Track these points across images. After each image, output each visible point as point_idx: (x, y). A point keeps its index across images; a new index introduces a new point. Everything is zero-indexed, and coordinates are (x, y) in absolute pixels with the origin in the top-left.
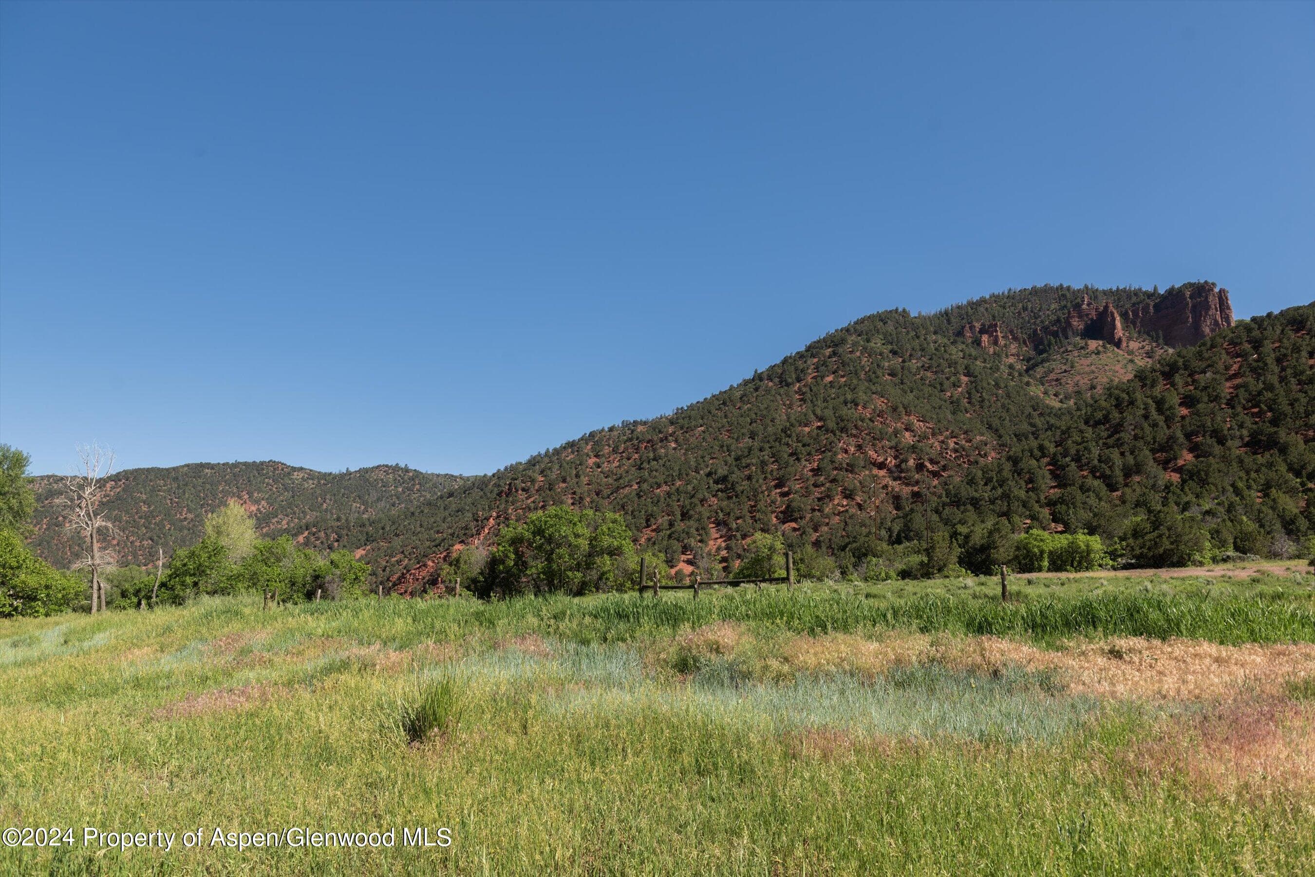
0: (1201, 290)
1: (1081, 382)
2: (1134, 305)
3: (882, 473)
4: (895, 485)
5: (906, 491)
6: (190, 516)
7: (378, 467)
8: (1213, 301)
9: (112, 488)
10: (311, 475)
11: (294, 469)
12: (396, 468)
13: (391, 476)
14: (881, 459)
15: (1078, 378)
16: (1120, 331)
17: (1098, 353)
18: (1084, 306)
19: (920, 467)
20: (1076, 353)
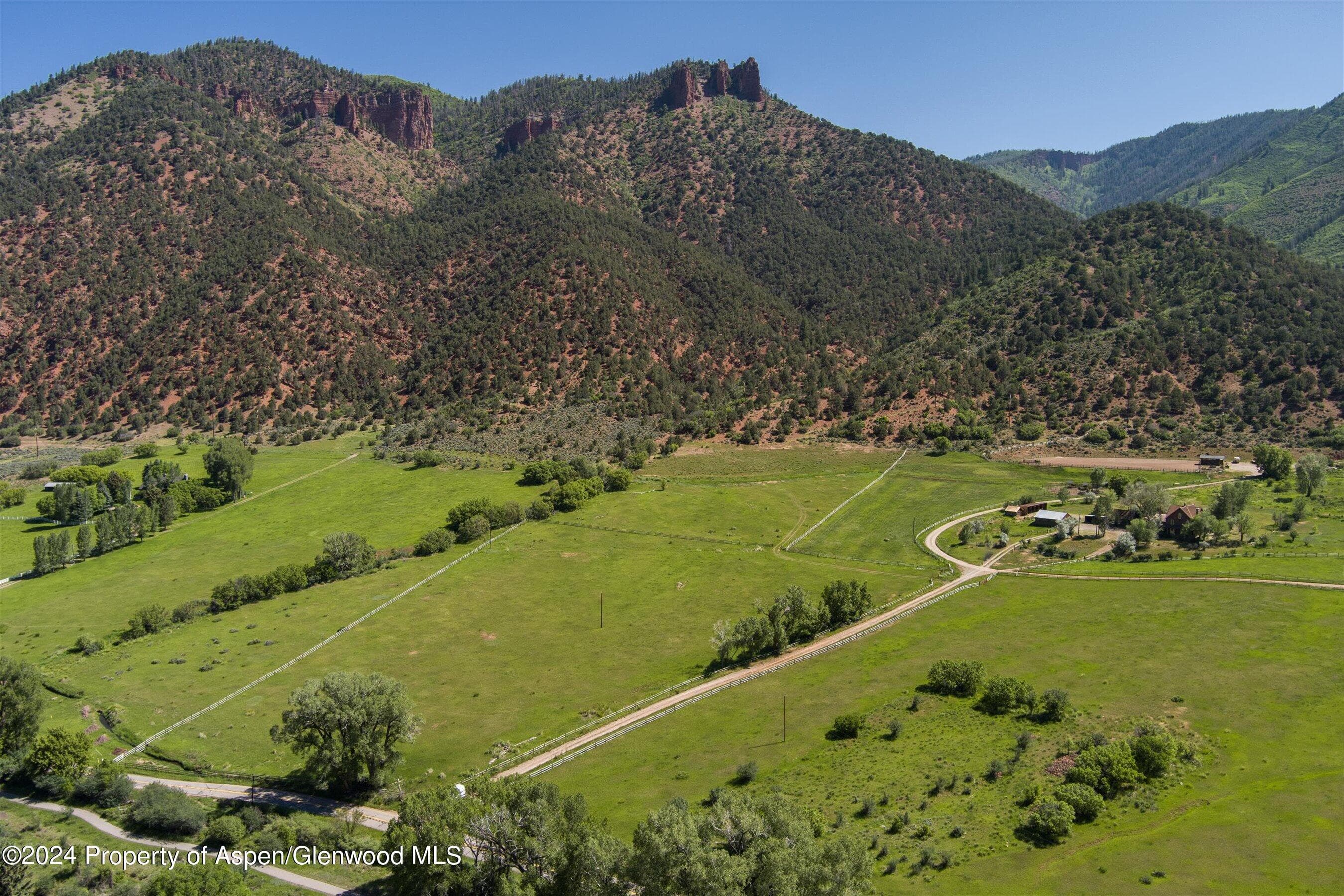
0: (413, 91)
1: (339, 171)
2: (360, 93)
3: (347, 308)
8: (421, 106)
15: (334, 166)
16: (357, 123)
17: (344, 142)
18: (326, 91)
20: (326, 138)
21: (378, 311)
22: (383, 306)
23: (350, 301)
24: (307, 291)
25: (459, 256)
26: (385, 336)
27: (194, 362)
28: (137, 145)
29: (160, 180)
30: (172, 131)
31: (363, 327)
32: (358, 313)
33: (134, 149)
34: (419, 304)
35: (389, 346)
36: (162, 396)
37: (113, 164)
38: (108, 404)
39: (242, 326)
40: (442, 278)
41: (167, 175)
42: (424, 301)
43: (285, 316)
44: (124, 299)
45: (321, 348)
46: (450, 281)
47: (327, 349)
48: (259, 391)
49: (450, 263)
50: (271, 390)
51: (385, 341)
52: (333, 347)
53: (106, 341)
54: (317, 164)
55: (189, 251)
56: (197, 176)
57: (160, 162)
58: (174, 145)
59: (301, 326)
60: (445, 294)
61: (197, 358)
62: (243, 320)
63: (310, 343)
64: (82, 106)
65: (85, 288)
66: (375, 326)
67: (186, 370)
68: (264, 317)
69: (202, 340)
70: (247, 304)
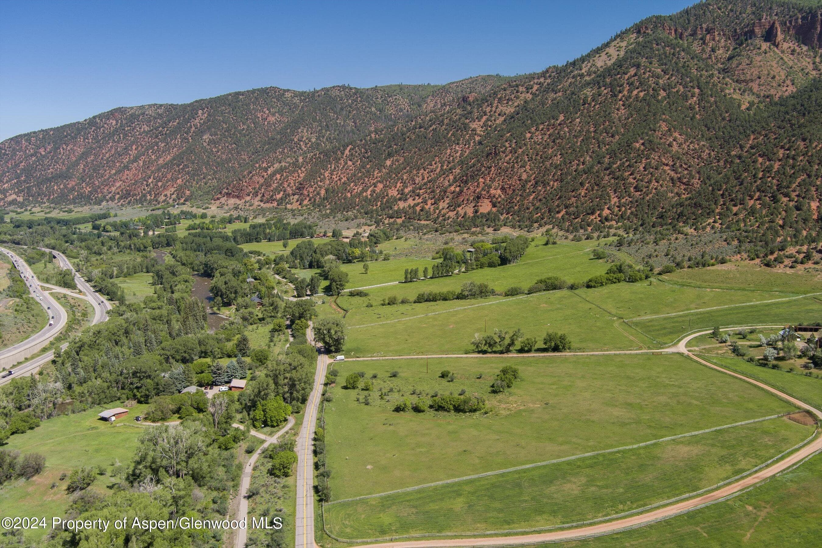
3: (668, 168)
4: (672, 174)
5: (676, 176)
6: (245, 127)
7: (334, 87)
9: (203, 114)
10: (297, 94)
11: (285, 91)
12: (344, 87)
13: (342, 93)
14: (666, 162)
16: (779, 37)
17: (766, 53)
19: (681, 166)
20: (754, 52)
21: (686, 169)
22: (689, 167)
23: (671, 163)
24: (647, 159)
25: (759, 133)
26: (684, 184)
27: (577, 197)
28: (619, 76)
29: (621, 95)
30: (638, 66)
31: (672, 179)
32: (673, 170)
33: (615, 80)
34: (722, 163)
35: (684, 190)
36: (558, 212)
37: (603, 88)
38: (539, 214)
39: (607, 178)
40: (741, 147)
41: (625, 93)
42: (726, 161)
43: (630, 173)
44: (570, 163)
45: (638, 191)
46: (746, 150)
47: (642, 191)
48: (593, 213)
49: (752, 137)
50: (598, 212)
51: (683, 187)
52: (644, 190)
53: (555, 184)
54: (743, 70)
55: (613, 136)
56: (638, 92)
57: (625, 85)
58: (635, 75)
59: (635, 179)
60: (740, 157)
61: (580, 194)
62: (609, 175)
63: (635, 188)
64: (618, 53)
65: (559, 157)
66: (679, 179)
67: (573, 199)
68: (618, 174)
69: (587, 185)
70: (615, 166)
